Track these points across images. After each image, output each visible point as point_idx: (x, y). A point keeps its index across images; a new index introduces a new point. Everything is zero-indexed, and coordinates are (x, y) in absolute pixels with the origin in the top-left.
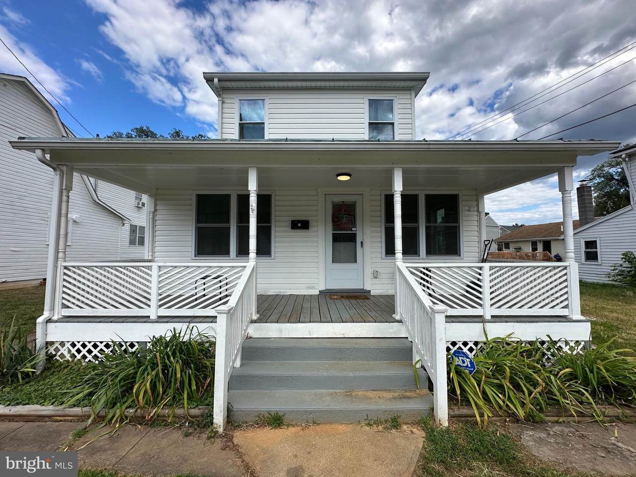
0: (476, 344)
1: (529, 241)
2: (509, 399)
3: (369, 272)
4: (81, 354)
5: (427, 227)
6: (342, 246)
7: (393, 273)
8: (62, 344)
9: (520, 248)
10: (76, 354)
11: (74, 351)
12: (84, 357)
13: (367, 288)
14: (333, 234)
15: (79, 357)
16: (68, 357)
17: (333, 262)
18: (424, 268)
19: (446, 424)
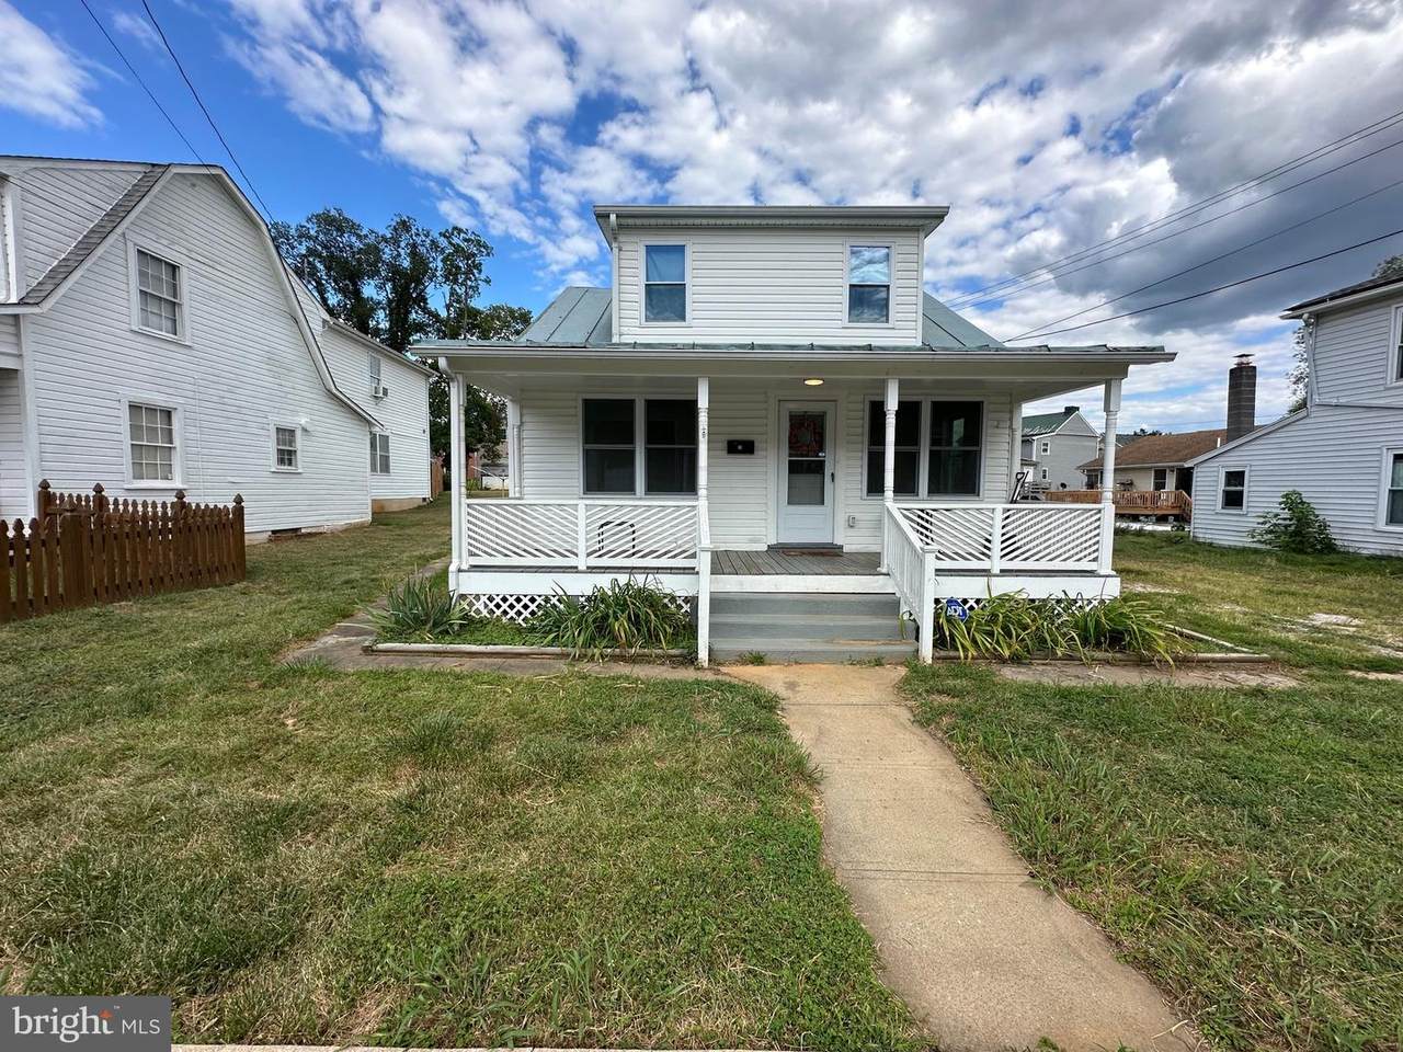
0: (978, 601)
1: (1151, 468)
2: (998, 642)
3: (841, 519)
4: (501, 610)
5: (932, 454)
6: (805, 480)
7: (880, 521)
8: (477, 597)
9: (1131, 484)
10: (495, 609)
11: (491, 606)
12: (505, 613)
13: (838, 542)
14: (790, 461)
15: (498, 612)
16: (485, 612)
17: (789, 503)
18: (922, 511)
19: (930, 661)
